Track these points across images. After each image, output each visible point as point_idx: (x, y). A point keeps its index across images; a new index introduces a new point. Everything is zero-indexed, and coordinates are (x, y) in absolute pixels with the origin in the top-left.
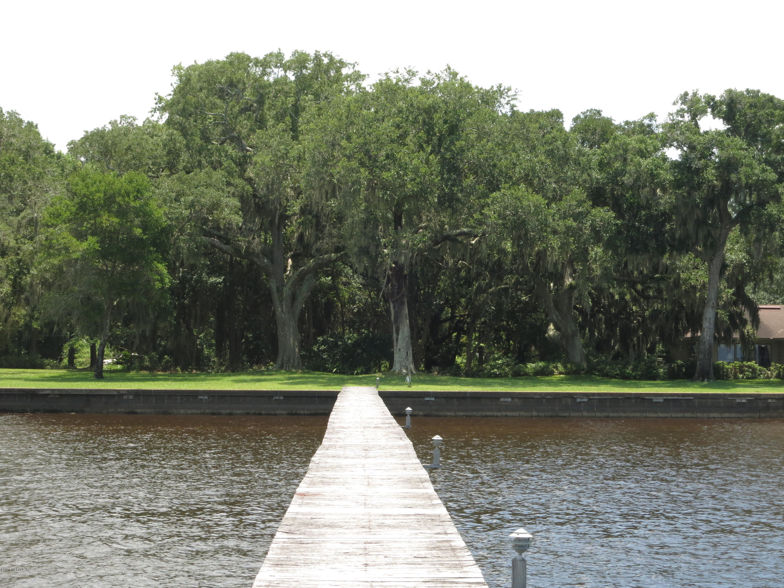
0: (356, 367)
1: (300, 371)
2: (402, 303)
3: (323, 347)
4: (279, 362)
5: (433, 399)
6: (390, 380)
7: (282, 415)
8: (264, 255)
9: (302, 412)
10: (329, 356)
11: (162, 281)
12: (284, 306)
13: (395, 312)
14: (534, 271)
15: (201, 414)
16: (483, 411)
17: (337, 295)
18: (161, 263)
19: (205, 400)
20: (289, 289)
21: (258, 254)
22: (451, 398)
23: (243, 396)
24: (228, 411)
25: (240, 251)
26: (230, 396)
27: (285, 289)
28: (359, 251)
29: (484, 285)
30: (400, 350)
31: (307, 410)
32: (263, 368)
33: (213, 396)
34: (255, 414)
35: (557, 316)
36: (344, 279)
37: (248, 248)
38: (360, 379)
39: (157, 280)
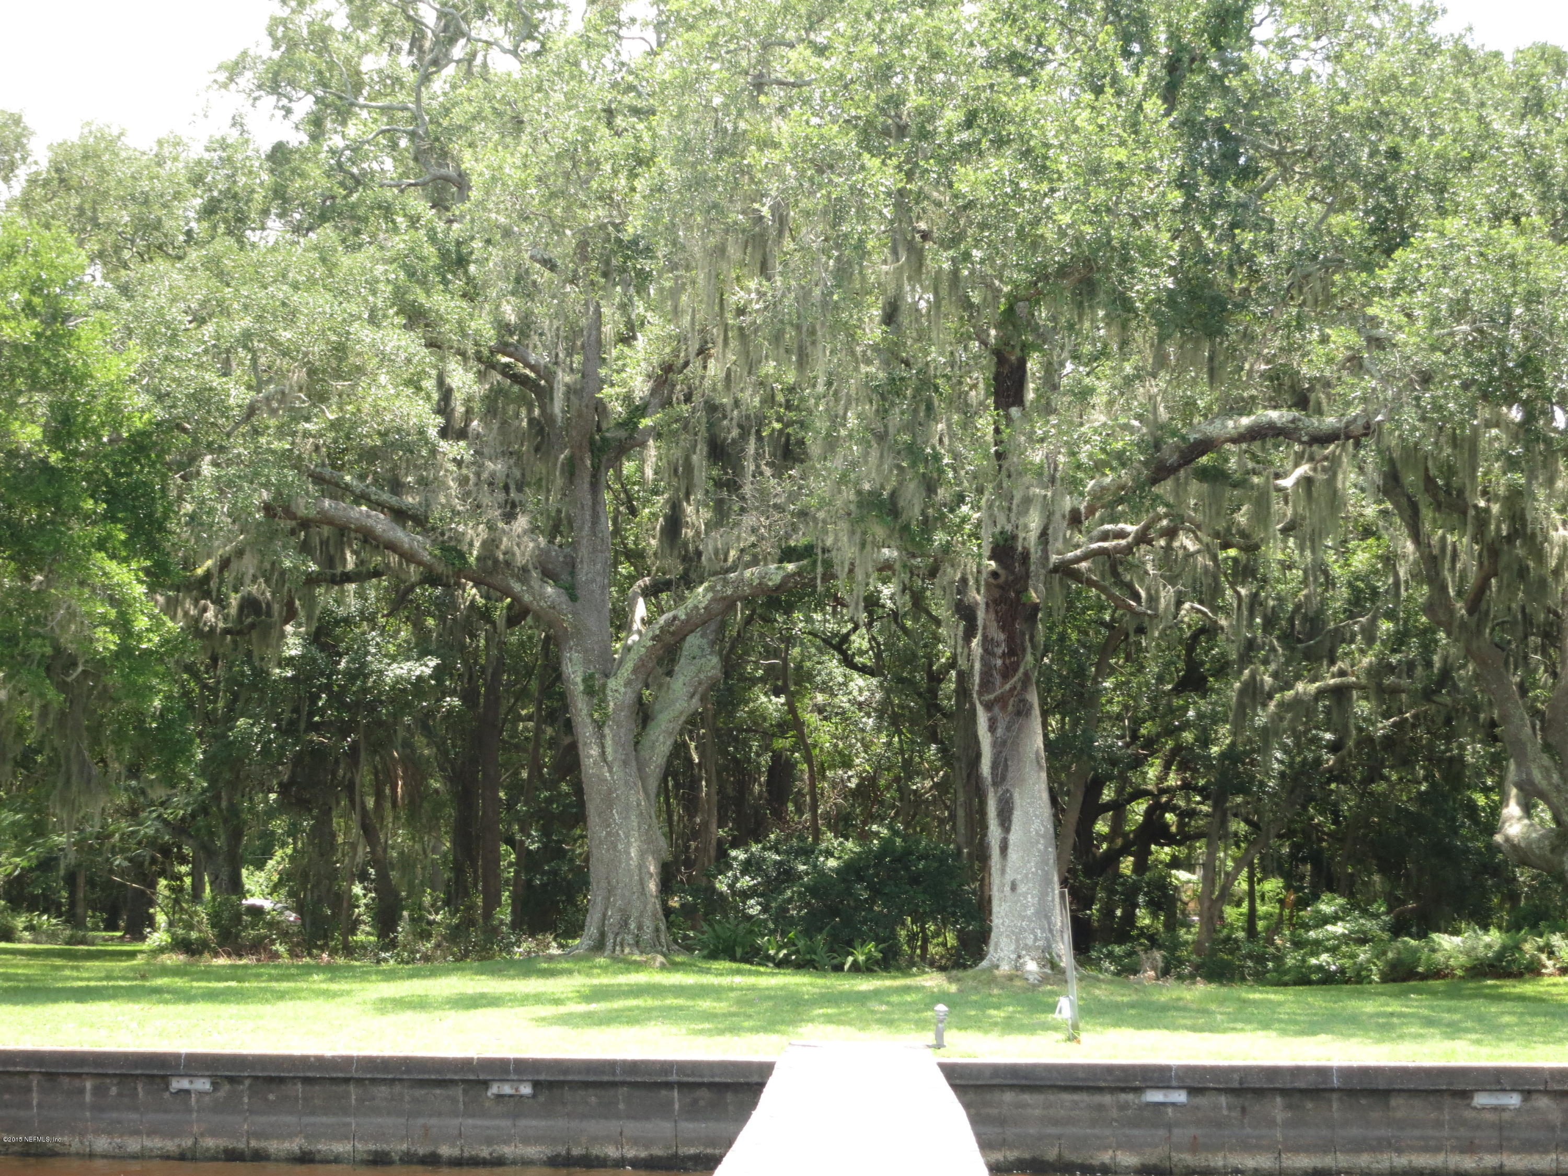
0: (850, 943)
1: (660, 959)
2: (1022, 711)
3: (746, 882)
4: (592, 930)
5: (1180, 1097)
6: (983, 1006)
7: (527, 1163)
8: (548, 574)
9: (612, 1152)
10: (765, 909)
11: (123, 625)
12: (609, 742)
13: (994, 744)
14: (1471, 611)
15: (182, 1157)
16: (1399, 1151)
18: (125, 560)
19: (201, 1094)
20: (628, 683)
21: (525, 569)
22: (1259, 1092)
23: (359, 1081)
24: (294, 1145)
25: (462, 556)
26: (306, 1080)
27: (612, 684)
28: (860, 505)
29: (1268, 680)
30: (1014, 887)
31: (635, 1142)
32: (554, 950)
33: (232, 1080)
34: (409, 1159)
35: (1546, 771)
36: (820, 698)
37: (490, 545)
38: (862, 998)
39: (104, 621)
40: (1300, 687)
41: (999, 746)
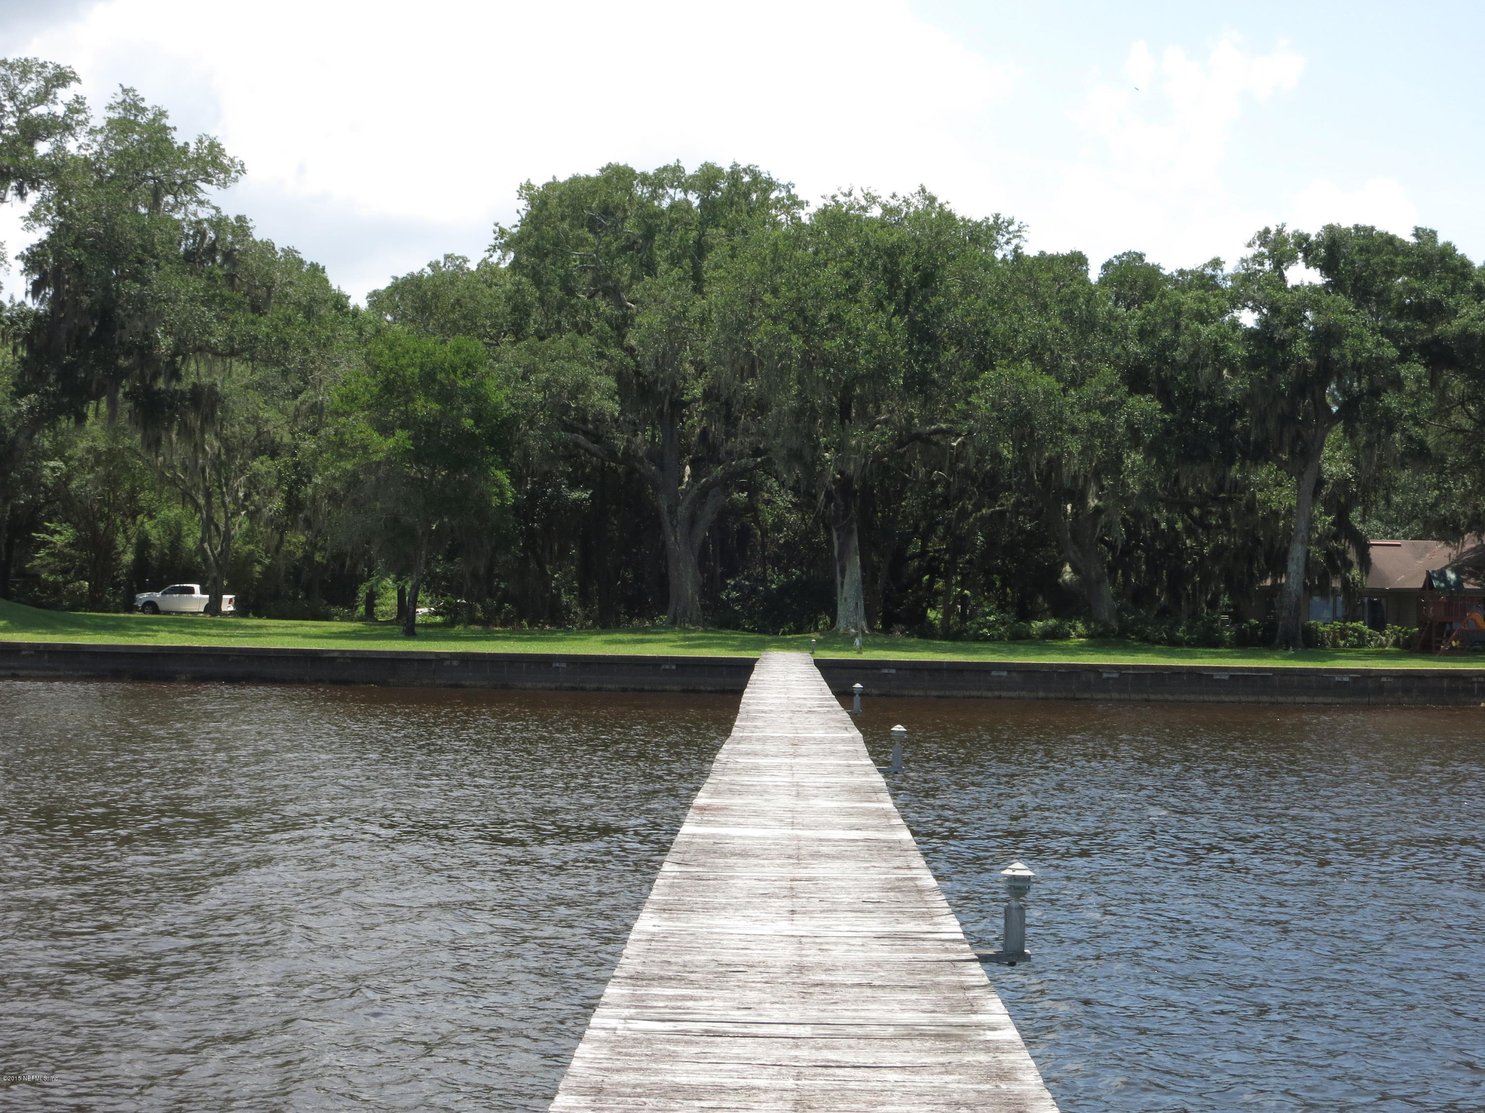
0: (782, 623)
1: (701, 628)
2: (850, 532)
3: (734, 594)
4: (671, 614)
5: (893, 671)
6: (832, 643)
7: (673, 691)
8: (652, 460)
9: (702, 688)
10: (743, 607)
11: (501, 495)
12: (678, 534)
13: (839, 545)
14: (1043, 486)
15: (556, 689)
16: (967, 690)
17: (756, 519)
18: (501, 470)
19: (563, 668)
20: (686, 509)
21: (642, 459)
22: (920, 670)
23: (618, 664)
24: (595, 686)
25: (615, 453)
26: (599, 663)
27: (679, 509)
28: (788, 455)
29: (970, 507)
30: (846, 599)
31: (711, 685)
32: (647, 624)
33: (574, 664)
34: (634, 690)
35: (1076, 553)
36: (766, 496)
37: (626, 449)
39: (494, 494)
40: (984, 511)
41: (841, 546)
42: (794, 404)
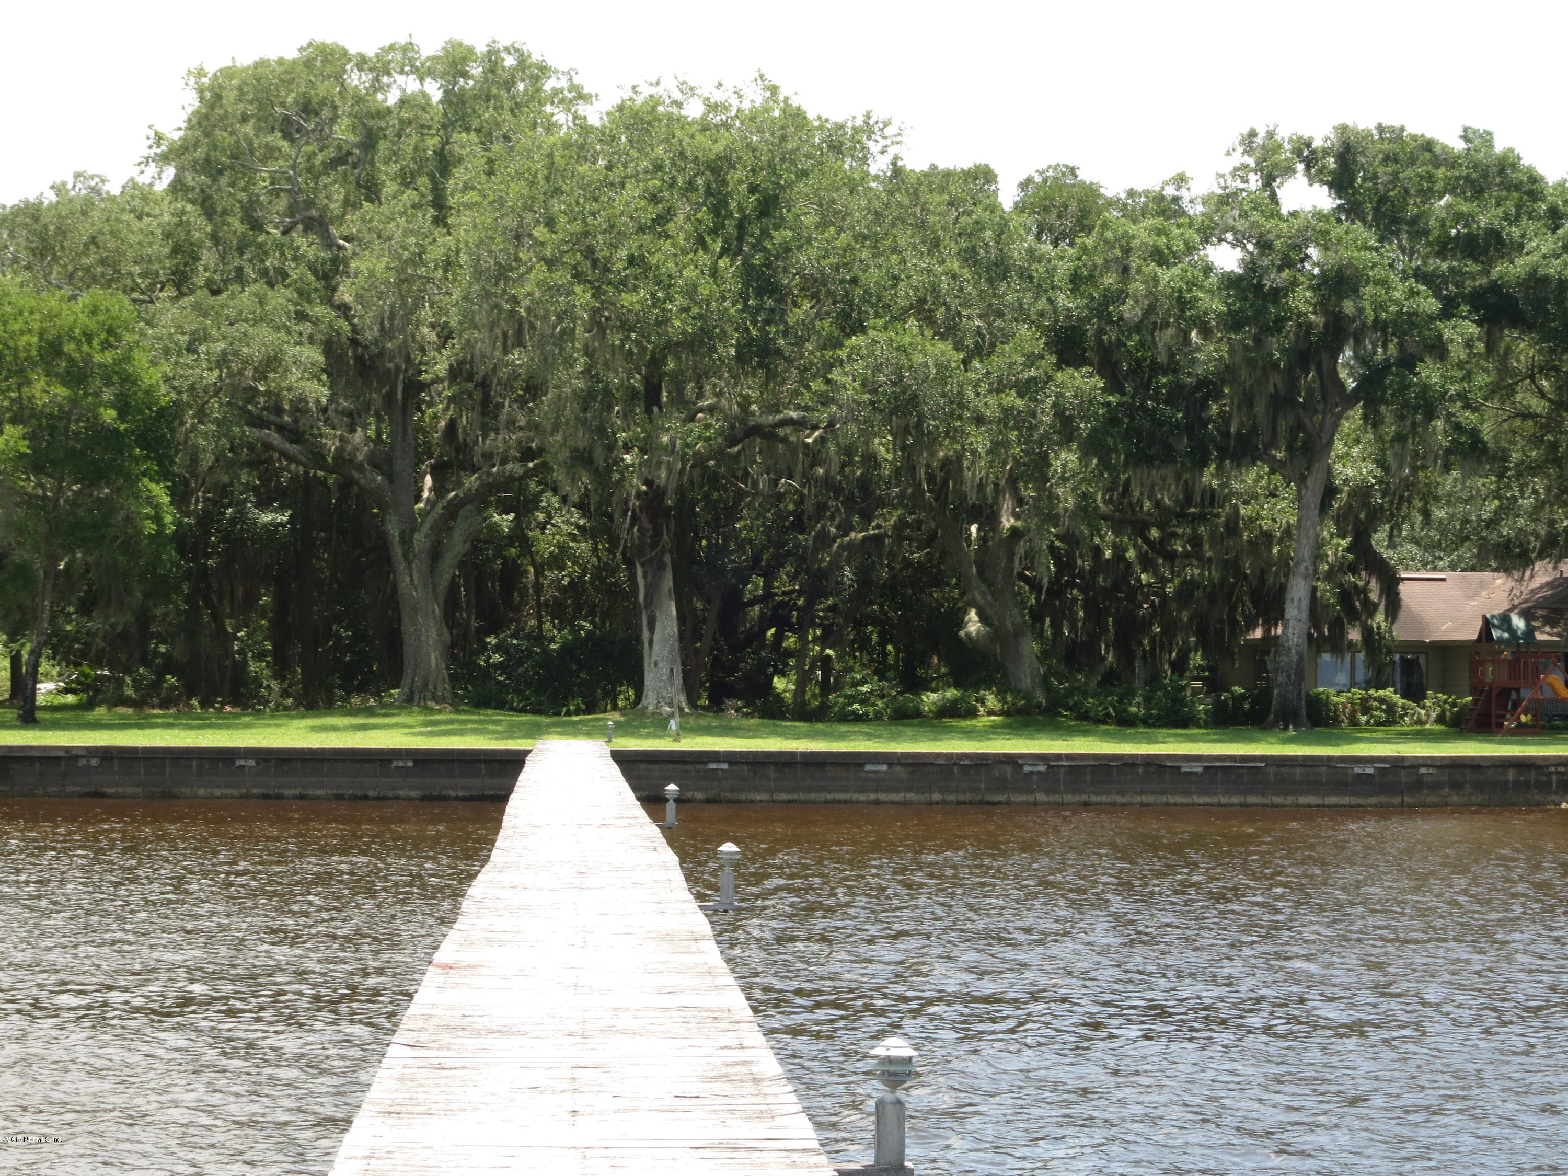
0: (565, 698)
1: (449, 708)
2: (662, 567)
3: (497, 658)
4: (406, 689)
5: (725, 766)
6: (638, 727)
7: (409, 798)
8: (376, 466)
9: (452, 793)
10: (509, 677)
11: (157, 519)
12: (415, 573)
13: (646, 586)
14: (937, 500)
15: (242, 797)
16: (829, 792)
17: (527, 550)
18: (157, 482)
19: (250, 768)
20: (427, 536)
21: (362, 464)
22: (763, 764)
23: (328, 760)
24: (297, 792)
25: (323, 457)
26: (303, 760)
27: (417, 536)
28: (572, 458)
29: (833, 530)
30: (656, 664)
31: (463, 789)
32: (372, 702)
33: (266, 760)
34: (353, 797)
35: (983, 594)
36: (541, 516)
37: (340, 451)
38: (575, 724)
39: (148, 517)
40: (853, 535)
41: (648, 587)
42: (580, 384)
